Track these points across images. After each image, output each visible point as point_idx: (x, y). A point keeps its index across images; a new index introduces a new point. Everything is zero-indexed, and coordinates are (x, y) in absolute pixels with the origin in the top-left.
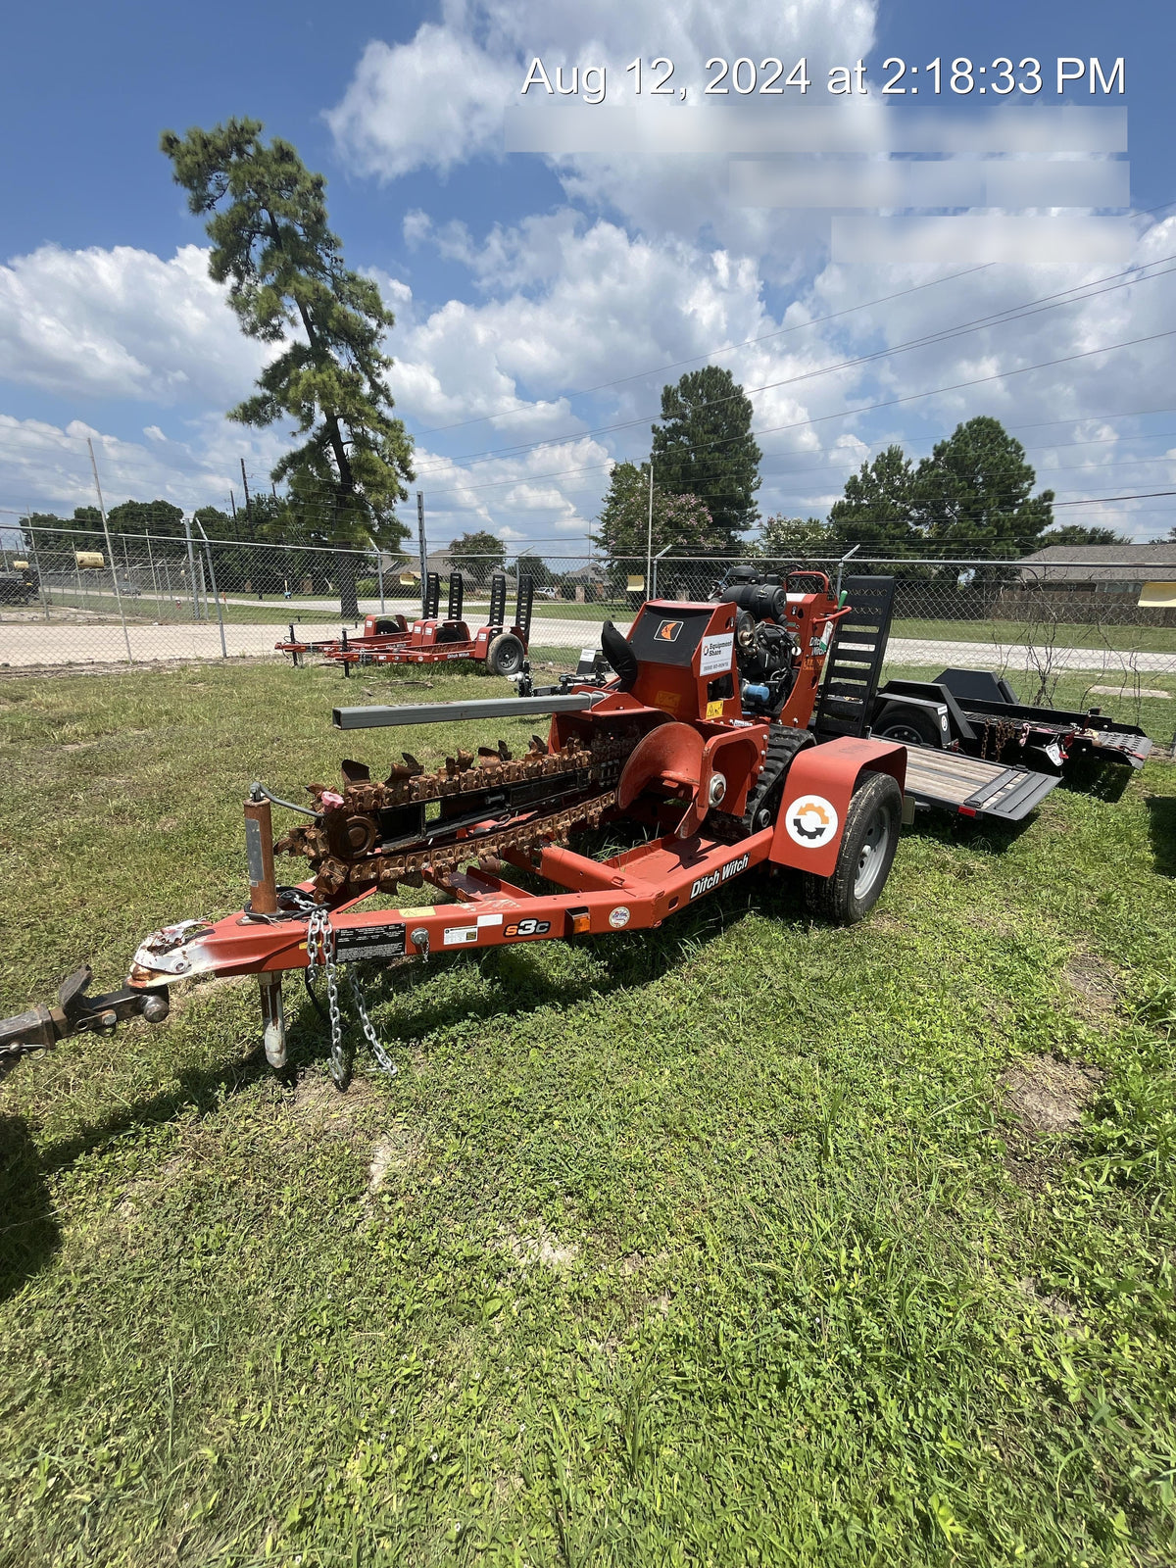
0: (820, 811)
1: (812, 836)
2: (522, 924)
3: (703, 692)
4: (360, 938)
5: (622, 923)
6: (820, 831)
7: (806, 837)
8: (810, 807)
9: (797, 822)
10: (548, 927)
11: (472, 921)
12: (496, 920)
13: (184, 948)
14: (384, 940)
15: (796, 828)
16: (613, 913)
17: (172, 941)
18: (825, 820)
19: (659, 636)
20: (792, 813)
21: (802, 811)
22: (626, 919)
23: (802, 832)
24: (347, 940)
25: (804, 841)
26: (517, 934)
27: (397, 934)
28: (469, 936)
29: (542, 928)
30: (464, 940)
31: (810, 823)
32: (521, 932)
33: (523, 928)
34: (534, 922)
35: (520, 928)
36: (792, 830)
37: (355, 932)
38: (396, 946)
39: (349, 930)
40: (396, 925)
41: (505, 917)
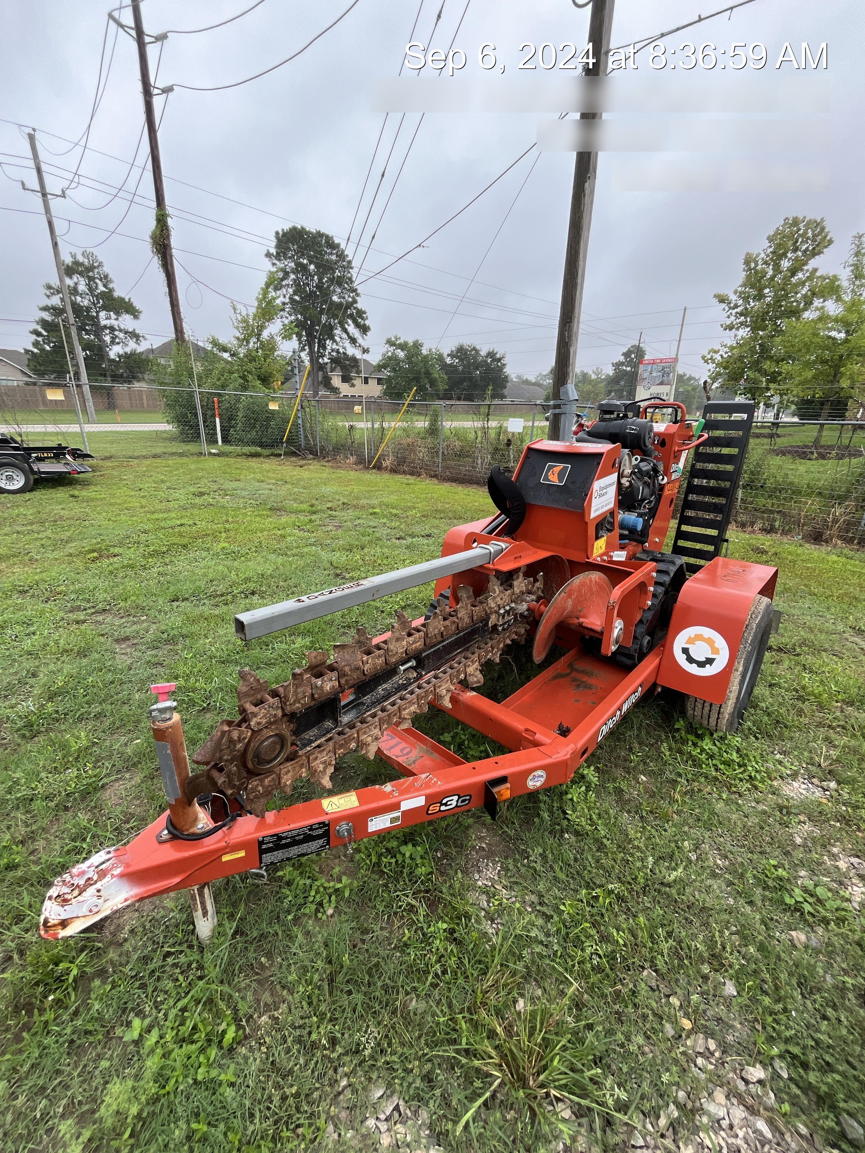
0: (710, 642)
1: (701, 664)
2: (444, 801)
3: (591, 531)
4: (284, 842)
5: (539, 784)
6: (710, 661)
7: (694, 665)
8: (699, 637)
9: (685, 651)
10: (469, 800)
11: (396, 806)
12: (420, 801)
13: (98, 886)
14: (308, 838)
15: (685, 656)
16: (531, 777)
17: (82, 882)
18: (716, 651)
19: (546, 478)
20: (680, 642)
21: (691, 640)
22: (543, 780)
23: (690, 660)
24: (271, 845)
25: (693, 669)
26: (440, 811)
27: (320, 832)
28: (392, 820)
29: (463, 801)
30: (388, 825)
31: (699, 652)
32: (443, 808)
33: (446, 804)
34: (456, 798)
35: (442, 805)
36: (681, 659)
37: (279, 837)
38: (321, 842)
39: (272, 836)
40: (319, 824)
41: (428, 797)
